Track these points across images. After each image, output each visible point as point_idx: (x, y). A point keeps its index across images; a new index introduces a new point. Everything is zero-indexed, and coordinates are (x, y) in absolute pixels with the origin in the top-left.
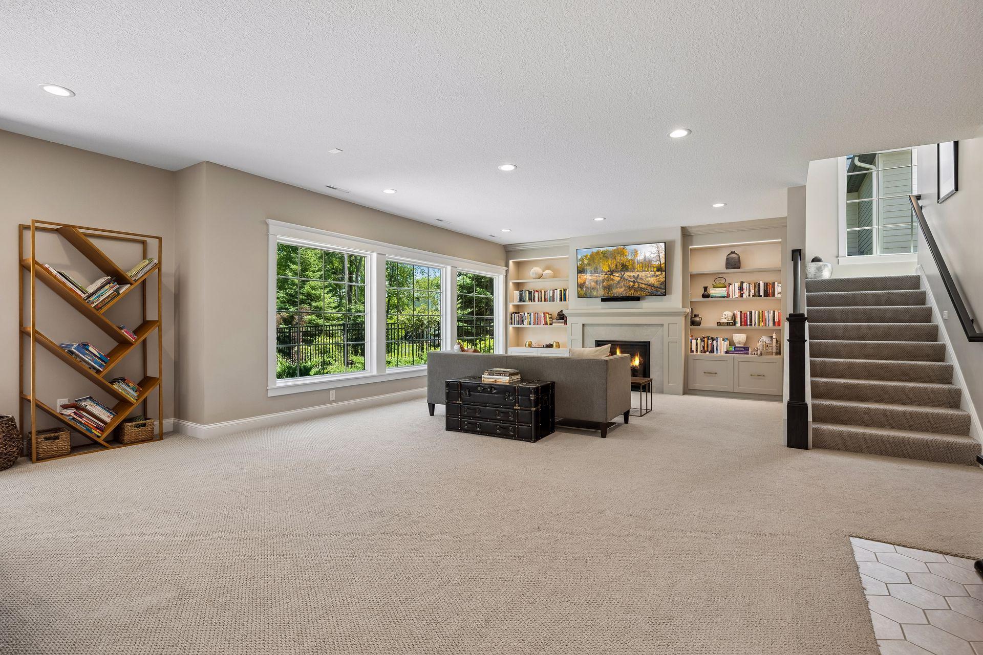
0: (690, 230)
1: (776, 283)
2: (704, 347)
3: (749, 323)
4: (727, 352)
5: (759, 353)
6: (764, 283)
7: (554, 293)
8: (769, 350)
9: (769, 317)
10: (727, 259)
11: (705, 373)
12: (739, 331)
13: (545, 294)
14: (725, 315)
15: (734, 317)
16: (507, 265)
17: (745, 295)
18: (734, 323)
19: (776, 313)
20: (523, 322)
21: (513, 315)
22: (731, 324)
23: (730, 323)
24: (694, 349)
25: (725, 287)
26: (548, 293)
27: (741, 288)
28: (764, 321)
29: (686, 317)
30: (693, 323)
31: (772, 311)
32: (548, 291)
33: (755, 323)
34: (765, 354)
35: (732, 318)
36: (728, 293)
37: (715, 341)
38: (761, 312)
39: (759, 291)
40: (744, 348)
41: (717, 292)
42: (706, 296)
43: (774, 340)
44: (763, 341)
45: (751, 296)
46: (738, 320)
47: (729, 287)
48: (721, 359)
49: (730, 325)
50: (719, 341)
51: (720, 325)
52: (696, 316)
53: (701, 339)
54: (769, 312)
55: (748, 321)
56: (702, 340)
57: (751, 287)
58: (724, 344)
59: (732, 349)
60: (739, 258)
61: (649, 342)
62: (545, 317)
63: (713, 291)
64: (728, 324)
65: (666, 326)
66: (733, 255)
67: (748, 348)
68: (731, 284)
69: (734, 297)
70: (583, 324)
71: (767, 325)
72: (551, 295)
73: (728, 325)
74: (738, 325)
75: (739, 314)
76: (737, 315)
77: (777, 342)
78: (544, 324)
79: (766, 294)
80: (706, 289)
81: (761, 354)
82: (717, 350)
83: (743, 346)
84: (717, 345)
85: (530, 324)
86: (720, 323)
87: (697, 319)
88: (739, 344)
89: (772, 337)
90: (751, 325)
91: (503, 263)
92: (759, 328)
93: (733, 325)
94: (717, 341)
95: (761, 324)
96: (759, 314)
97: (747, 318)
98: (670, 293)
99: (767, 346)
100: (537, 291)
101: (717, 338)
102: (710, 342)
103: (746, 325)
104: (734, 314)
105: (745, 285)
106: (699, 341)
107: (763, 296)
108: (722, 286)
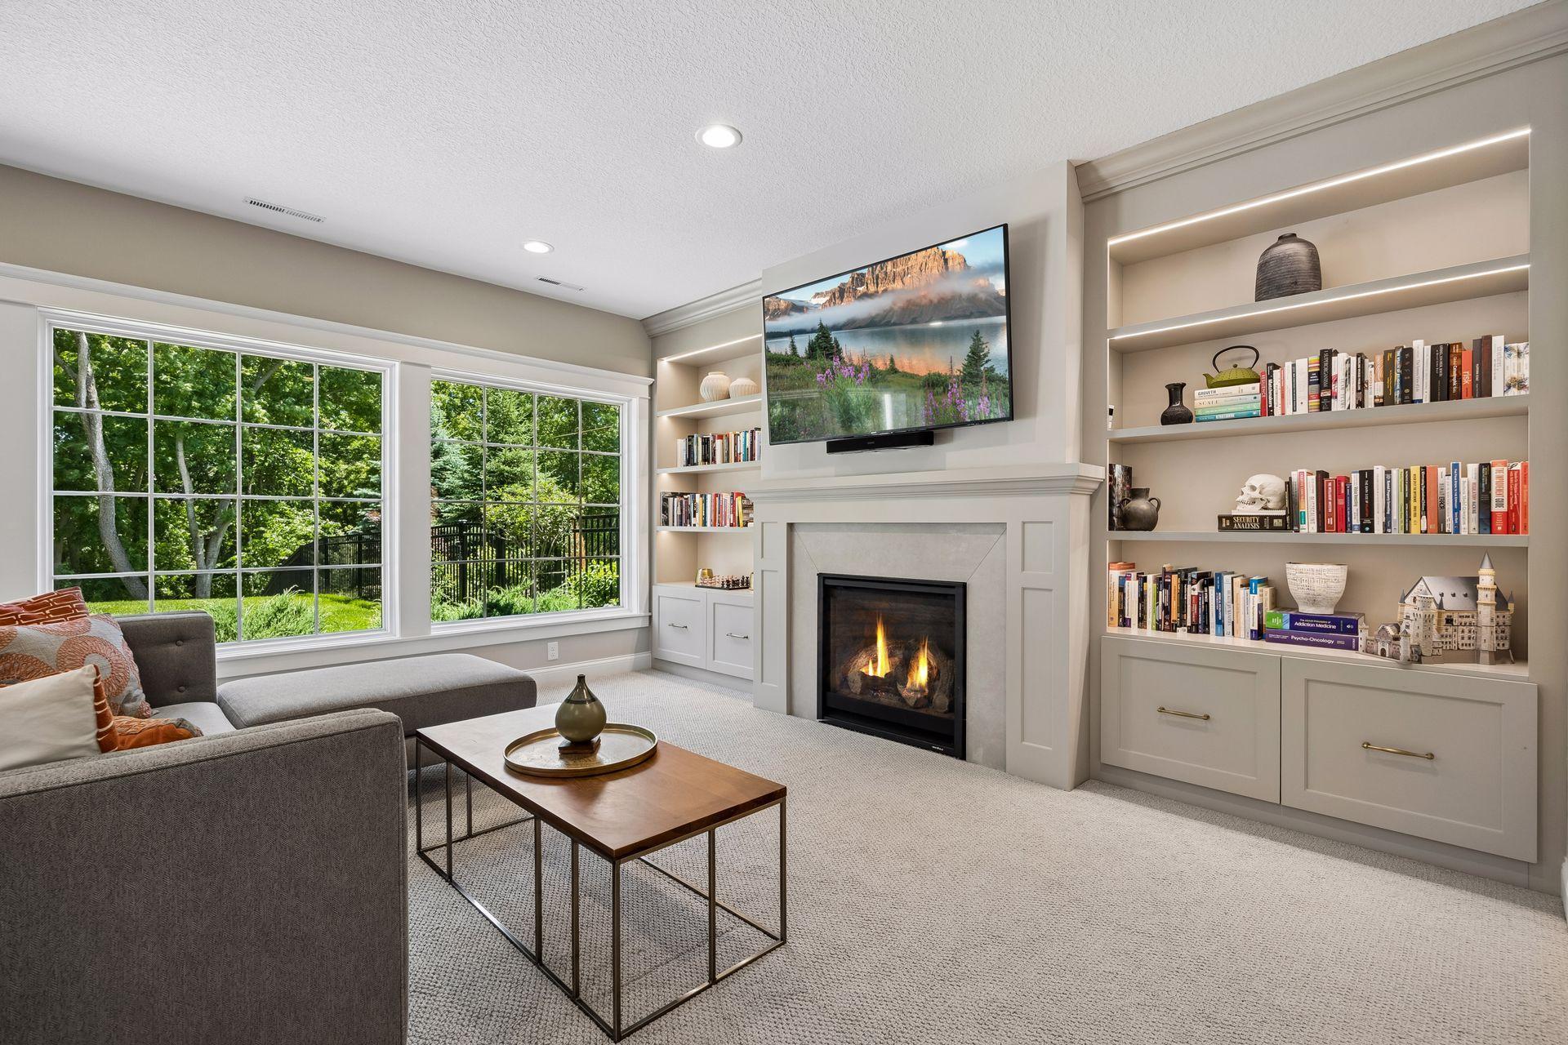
0: (1104, 172)
1: (1498, 342)
2: (1167, 610)
3: (1356, 521)
4: (1259, 634)
5: (1404, 650)
6: (1434, 349)
7: (753, 438)
8: (1459, 637)
9: (1456, 491)
10: (1263, 267)
11: (1162, 710)
12: (1314, 553)
13: (736, 444)
14: (1253, 488)
15: (1290, 497)
16: (653, 374)
17: (1344, 398)
18: (1291, 521)
19: (1499, 474)
20: (689, 517)
21: (671, 499)
22: (1277, 523)
23: (1272, 518)
24: (1132, 612)
25: (1258, 380)
26: (742, 440)
27: (1322, 378)
28: (1433, 507)
29: (1093, 497)
30: (1124, 520)
31: (1473, 469)
32: (742, 435)
33: (1388, 517)
34: (1436, 658)
35: (1283, 500)
36: (1264, 401)
37: (1212, 589)
38: (1415, 471)
39: (1407, 382)
40: (1334, 621)
41: (1221, 401)
42: (1176, 415)
43: (1486, 597)
44: (1426, 602)
45: (1370, 402)
46: (1308, 506)
47: (1270, 376)
48: (1232, 664)
49: (1273, 529)
50: (1227, 587)
51: (1230, 528)
52: (1135, 494)
53: (1158, 580)
54: (1456, 471)
55: (1356, 509)
56: (1163, 583)
57: (1369, 371)
58: (1247, 601)
59: (1281, 621)
60: (1314, 256)
61: (964, 586)
62: (733, 504)
63: (1200, 400)
64: (1264, 523)
65: (1014, 530)
66: (1290, 248)
67: (1355, 623)
68: (1276, 367)
69: (1289, 411)
70: (791, 526)
71: (1450, 527)
72: (748, 445)
73: (1262, 528)
74: (1309, 526)
75: (1311, 481)
76: (1301, 485)
77: (1501, 601)
78: (731, 525)
79: (1443, 389)
80: (1175, 391)
81: (1417, 657)
82: (1220, 622)
83: (1329, 611)
84: (1220, 603)
85: (704, 524)
86: (1230, 518)
87: (1141, 505)
88: (1314, 602)
89: (1476, 580)
90: (1367, 527)
91: (643, 366)
92: (1406, 540)
93: (1284, 528)
94: (1219, 590)
95: (1419, 524)
96: (1407, 481)
97: (1347, 497)
98: (1030, 413)
99: (1449, 621)
100: (721, 437)
101: (1220, 575)
102: (1193, 590)
103: (1344, 525)
104: (1289, 484)
105: (1338, 365)
106: (1150, 586)
107: (1427, 399)
108: (1240, 376)
